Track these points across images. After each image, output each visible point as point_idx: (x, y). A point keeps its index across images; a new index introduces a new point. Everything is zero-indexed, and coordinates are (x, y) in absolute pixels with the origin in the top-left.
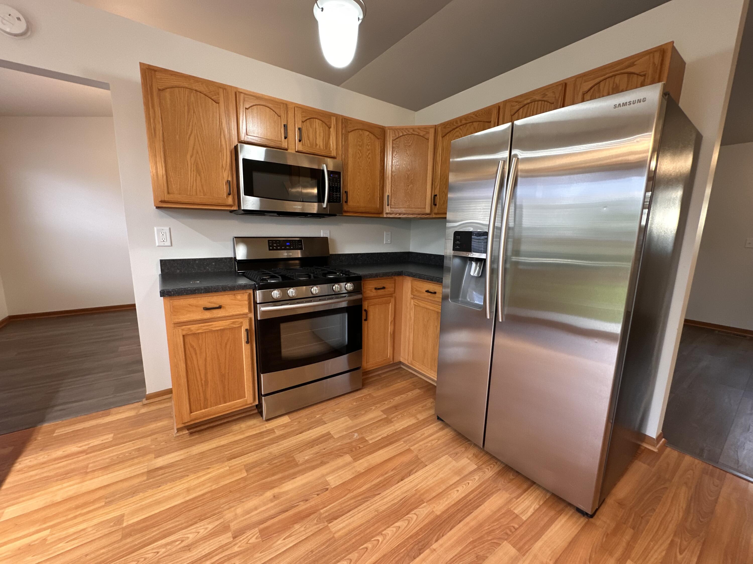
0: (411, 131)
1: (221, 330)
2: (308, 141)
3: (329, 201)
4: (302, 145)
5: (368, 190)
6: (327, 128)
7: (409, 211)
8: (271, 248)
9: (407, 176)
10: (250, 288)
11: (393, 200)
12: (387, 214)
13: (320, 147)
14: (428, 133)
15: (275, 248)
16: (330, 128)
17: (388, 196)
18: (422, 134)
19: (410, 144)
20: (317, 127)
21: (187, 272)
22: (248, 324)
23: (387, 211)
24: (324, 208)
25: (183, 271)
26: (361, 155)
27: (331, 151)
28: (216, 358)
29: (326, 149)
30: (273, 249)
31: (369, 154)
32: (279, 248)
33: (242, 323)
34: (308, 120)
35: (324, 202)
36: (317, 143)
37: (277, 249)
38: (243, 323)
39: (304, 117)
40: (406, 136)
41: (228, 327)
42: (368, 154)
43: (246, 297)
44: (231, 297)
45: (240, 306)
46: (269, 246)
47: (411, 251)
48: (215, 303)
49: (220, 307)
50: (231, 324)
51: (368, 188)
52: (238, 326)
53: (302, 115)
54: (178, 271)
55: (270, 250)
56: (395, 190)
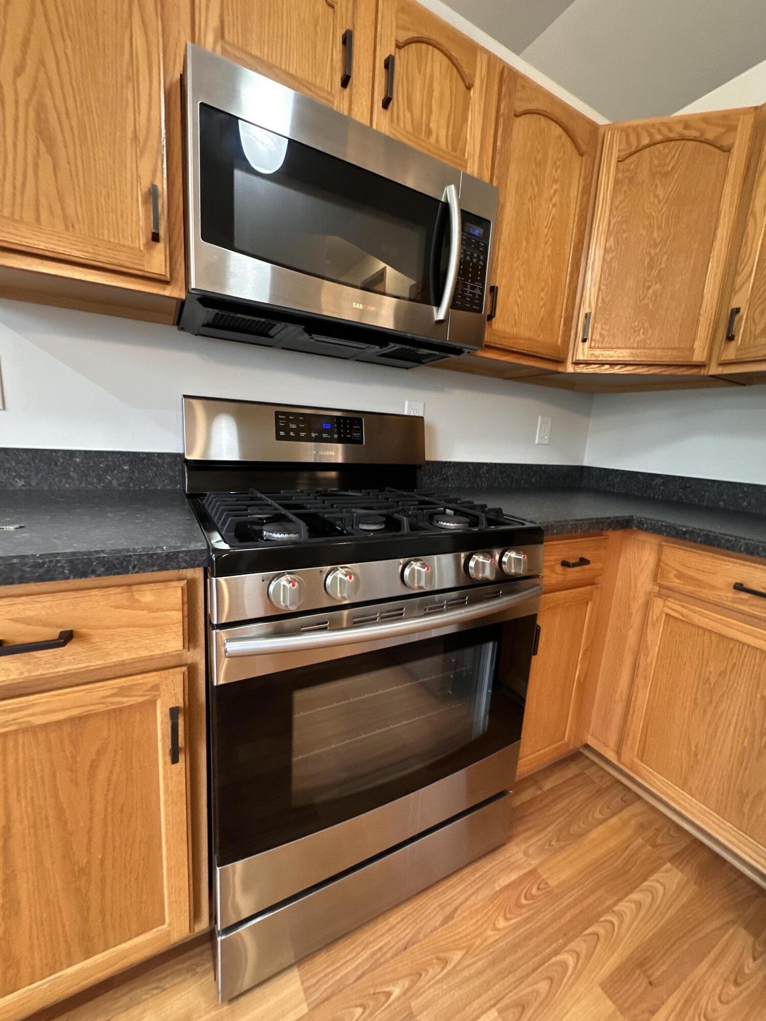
0: (679, 129)
1: (71, 720)
2: (408, 115)
3: (453, 305)
4: (392, 120)
5: (542, 295)
6: (462, 86)
7: (642, 355)
8: (282, 433)
9: (647, 260)
10: (191, 565)
11: (598, 326)
12: (577, 363)
13: (437, 140)
14: (732, 129)
15: (292, 434)
16: (469, 88)
17: (587, 316)
18: (710, 136)
19: (669, 168)
20: (437, 75)
21: (46, 488)
22: (180, 690)
23: (580, 357)
24: (440, 322)
25: (34, 483)
26: (536, 190)
27: (466, 162)
28: (51, 821)
29: (454, 150)
30: (287, 438)
31: (556, 191)
32: (302, 434)
33: (156, 687)
34: (414, 45)
35: (438, 304)
36: (433, 125)
37: (298, 439)
38: (163, 687)
39: (404, 28)
40: (659, 146)
41: (101, 708)
42: (552, 191)
43: (174, 594)
44: (116, 596)
45: (150, 631)
46: (278, 429)
47: (585, 464)
48: (45, 624)
49: (66, 638)
50: (113, 695)
51: (543, 289)
52: (141, 699)
53: (397, 17)
54: (20, 483)
55: (279, 438)
56: (607, 300)
